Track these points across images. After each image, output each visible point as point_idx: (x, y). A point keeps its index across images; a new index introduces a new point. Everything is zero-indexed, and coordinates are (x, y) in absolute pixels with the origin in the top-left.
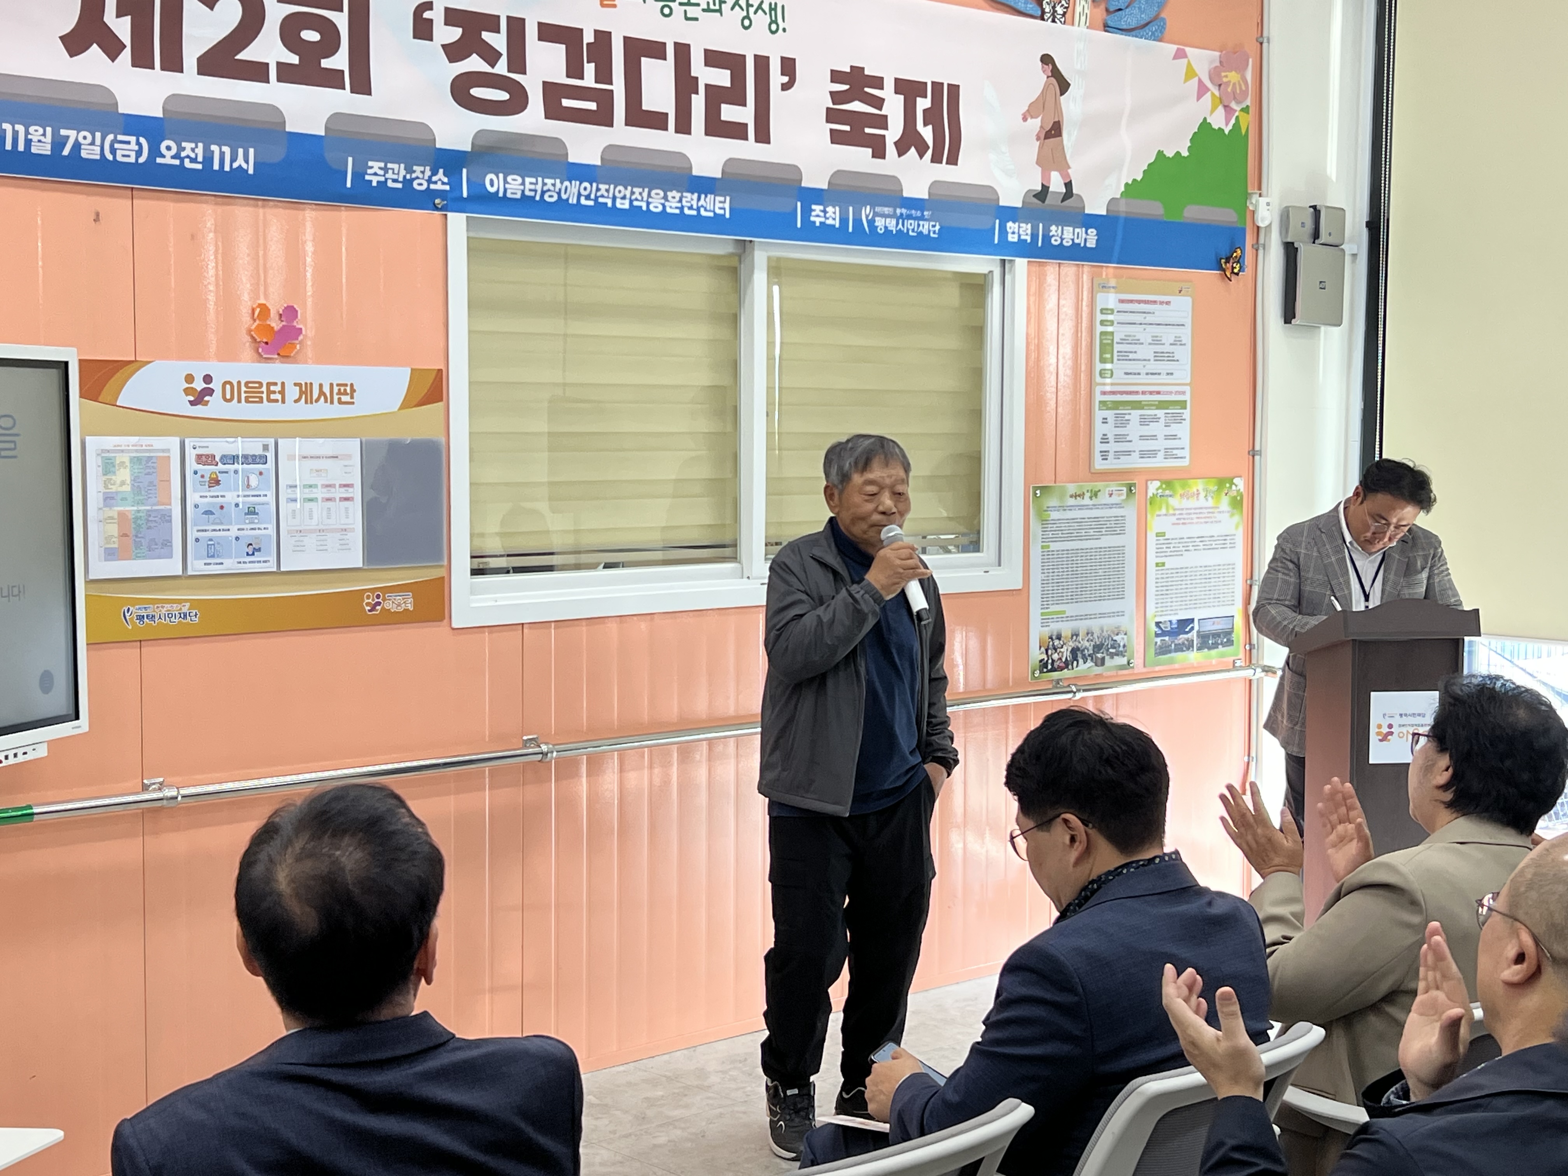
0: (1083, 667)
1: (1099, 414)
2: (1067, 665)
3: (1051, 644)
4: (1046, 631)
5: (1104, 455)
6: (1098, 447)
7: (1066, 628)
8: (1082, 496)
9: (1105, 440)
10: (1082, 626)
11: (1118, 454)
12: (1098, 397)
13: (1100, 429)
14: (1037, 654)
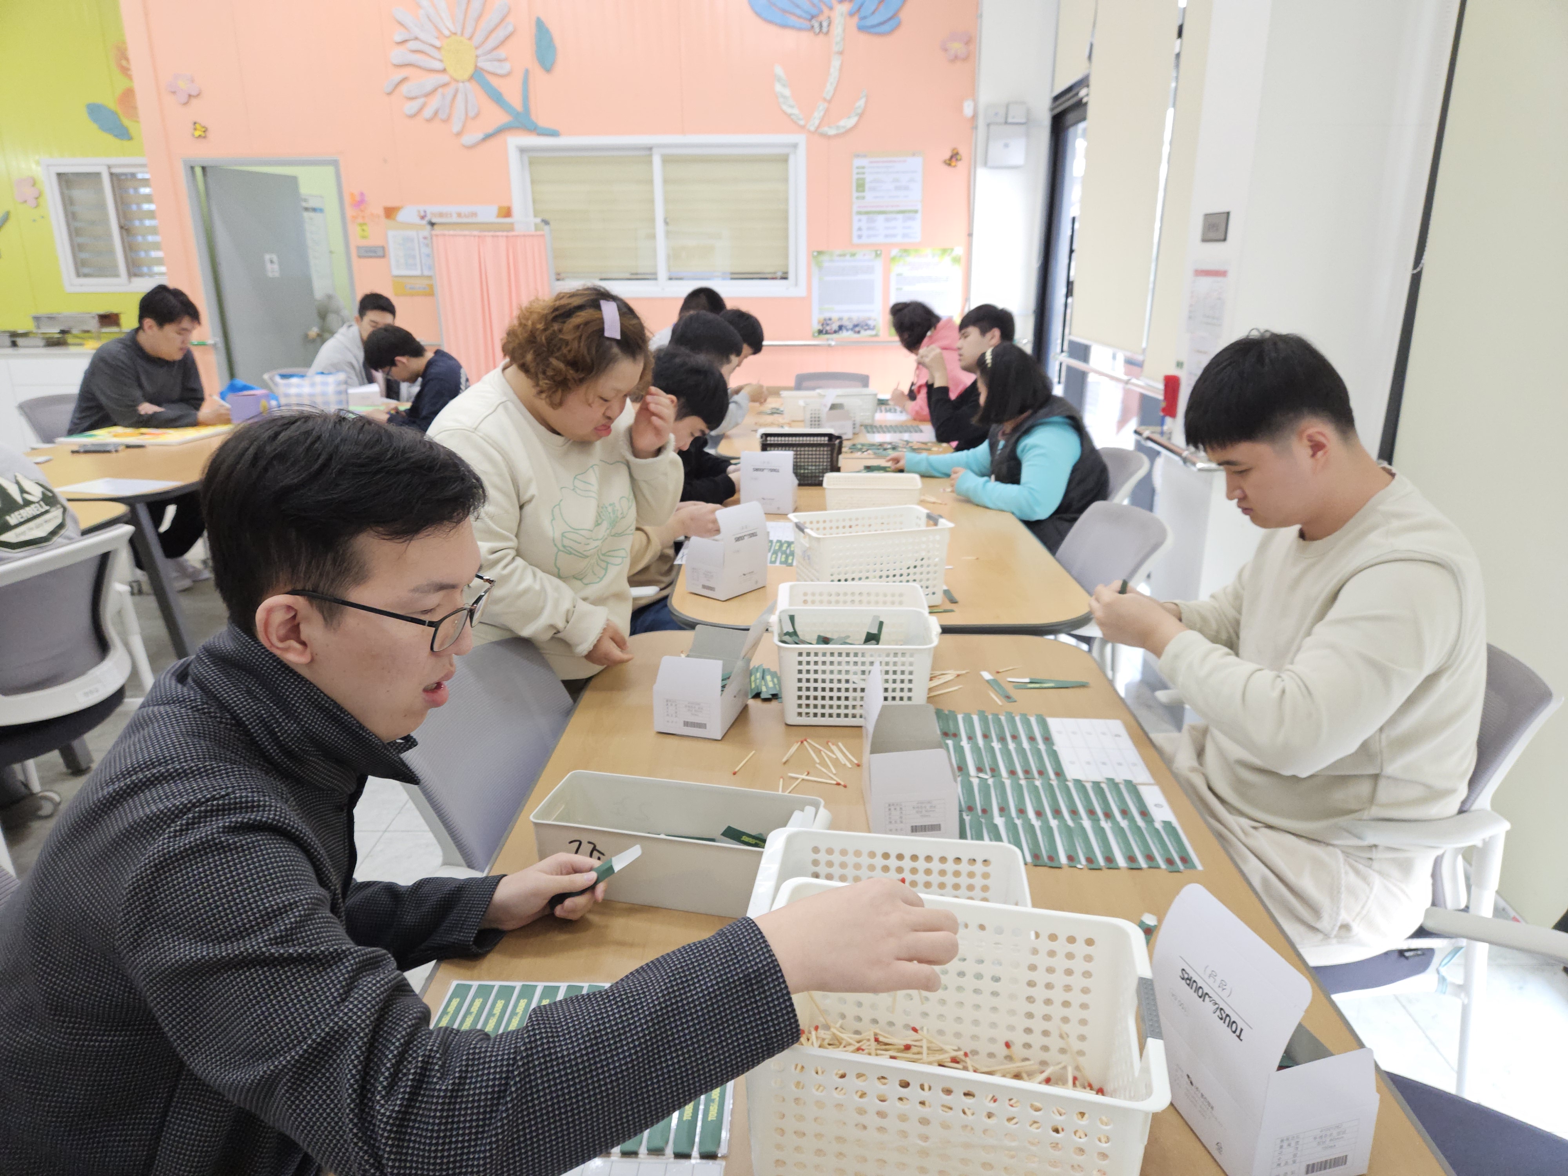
0: (845, 334)
1: (856, 218)
2: (835, 332)
3: (826, 322)
4: (822, 317)
5: (860, 237)
6: (855, 233)
7: (835, 316)
8: (844, 255)
9: (860, 229)
10: (846, 316)
11: (869, 236)
12: (855, 209)
13: (856, 225)
14: (817, 327)
